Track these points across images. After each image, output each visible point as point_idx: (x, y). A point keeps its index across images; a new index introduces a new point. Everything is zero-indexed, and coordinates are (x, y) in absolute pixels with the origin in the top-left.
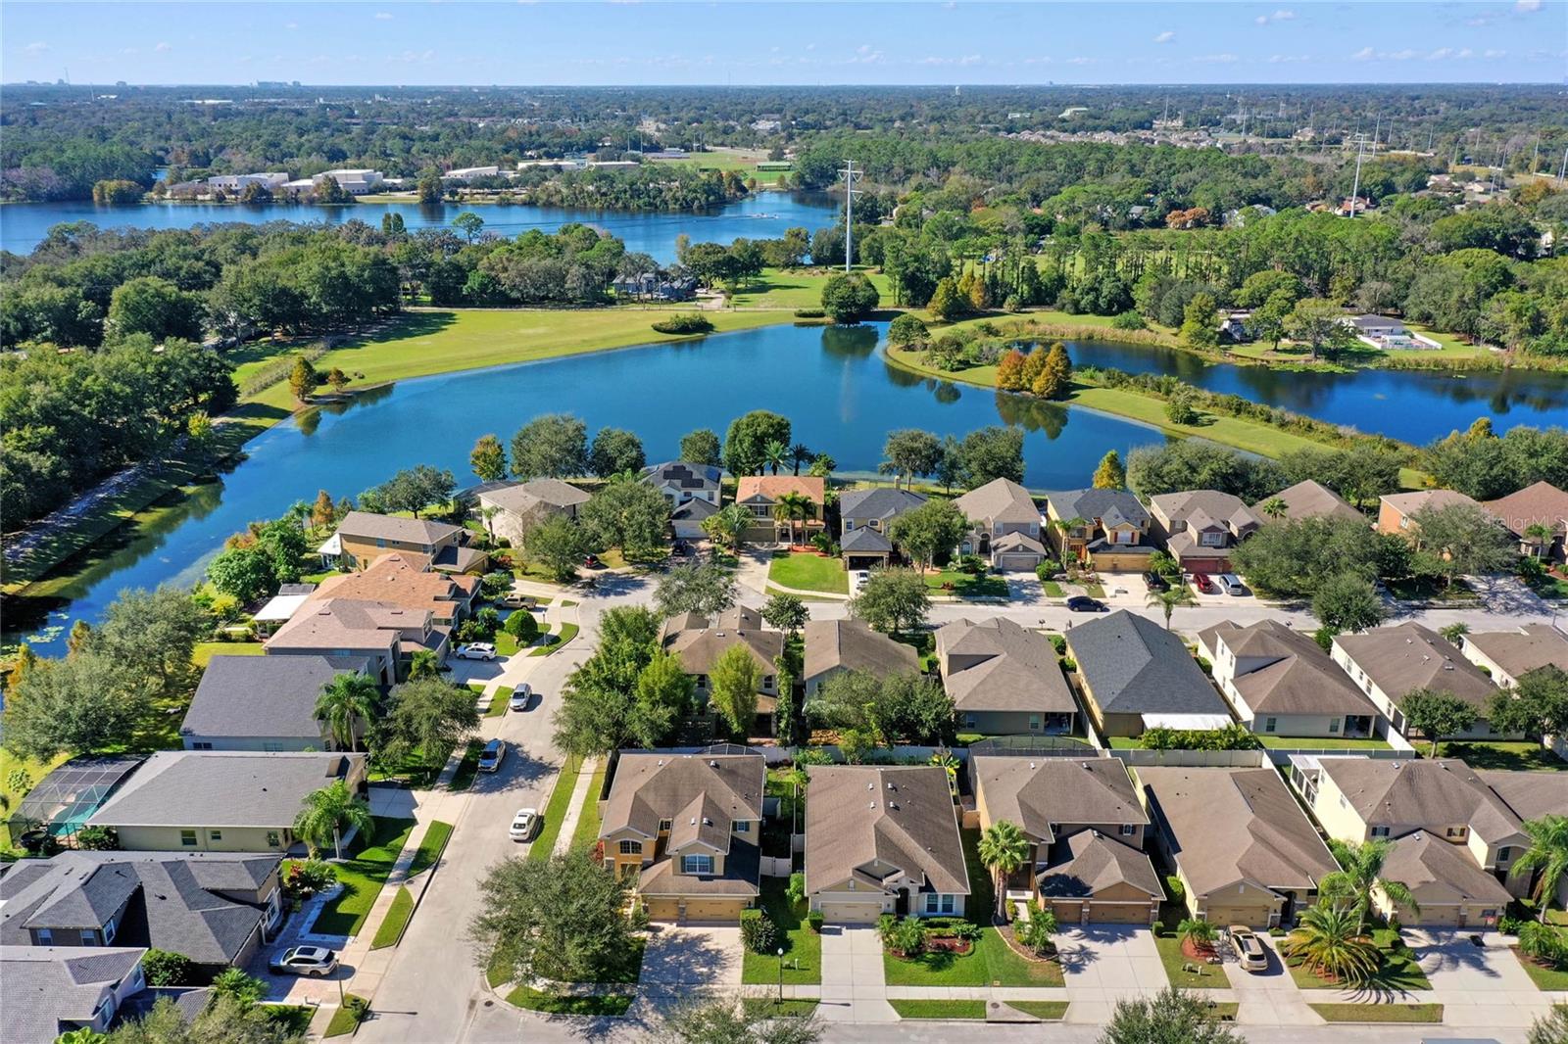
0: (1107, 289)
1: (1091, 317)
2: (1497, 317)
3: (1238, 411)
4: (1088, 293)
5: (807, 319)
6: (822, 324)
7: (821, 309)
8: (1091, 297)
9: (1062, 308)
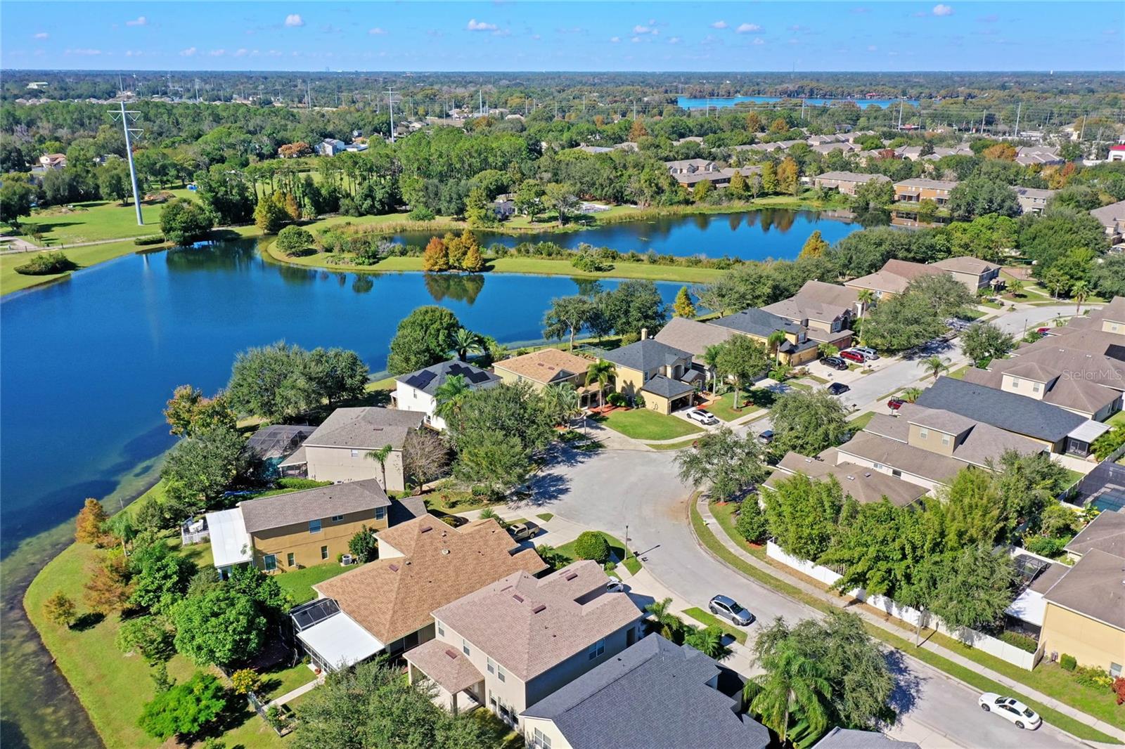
0: (379, 194)
1: (370, 217)
2: (637, 185)
3: (614, 258)
4: (365, 200)
5: (149, 245)
6: (161, 249)
7: (161, 234)
8: (369, 202)
9: (347, 213)
